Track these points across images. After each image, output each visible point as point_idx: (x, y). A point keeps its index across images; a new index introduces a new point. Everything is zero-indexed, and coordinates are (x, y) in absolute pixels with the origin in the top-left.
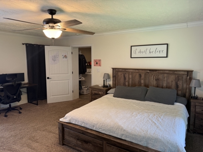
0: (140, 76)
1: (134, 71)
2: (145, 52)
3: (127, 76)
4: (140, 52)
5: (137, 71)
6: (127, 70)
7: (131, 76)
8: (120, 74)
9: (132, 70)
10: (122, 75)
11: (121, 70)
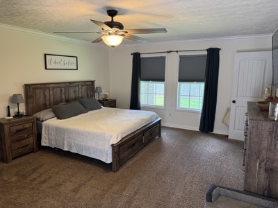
0: (61, 91)
1: (55, 85)
2: (60, 63)
3: (47, 92)
4: (55, 62)
5: (58, 85)
6: (47, 86)
7: (51, 93)
8: (38, 91)
9: (52, 85)
10: (42, 93)
11: (39, 86)
